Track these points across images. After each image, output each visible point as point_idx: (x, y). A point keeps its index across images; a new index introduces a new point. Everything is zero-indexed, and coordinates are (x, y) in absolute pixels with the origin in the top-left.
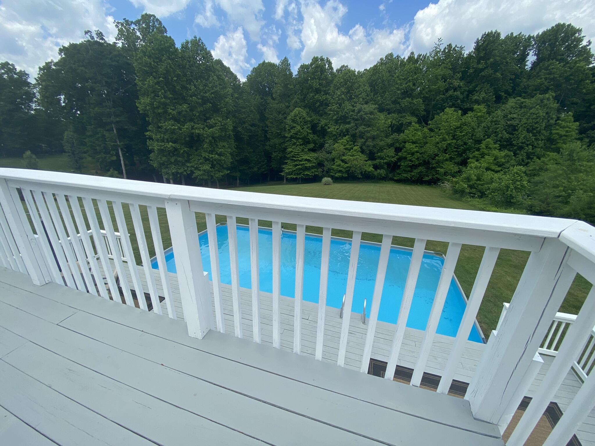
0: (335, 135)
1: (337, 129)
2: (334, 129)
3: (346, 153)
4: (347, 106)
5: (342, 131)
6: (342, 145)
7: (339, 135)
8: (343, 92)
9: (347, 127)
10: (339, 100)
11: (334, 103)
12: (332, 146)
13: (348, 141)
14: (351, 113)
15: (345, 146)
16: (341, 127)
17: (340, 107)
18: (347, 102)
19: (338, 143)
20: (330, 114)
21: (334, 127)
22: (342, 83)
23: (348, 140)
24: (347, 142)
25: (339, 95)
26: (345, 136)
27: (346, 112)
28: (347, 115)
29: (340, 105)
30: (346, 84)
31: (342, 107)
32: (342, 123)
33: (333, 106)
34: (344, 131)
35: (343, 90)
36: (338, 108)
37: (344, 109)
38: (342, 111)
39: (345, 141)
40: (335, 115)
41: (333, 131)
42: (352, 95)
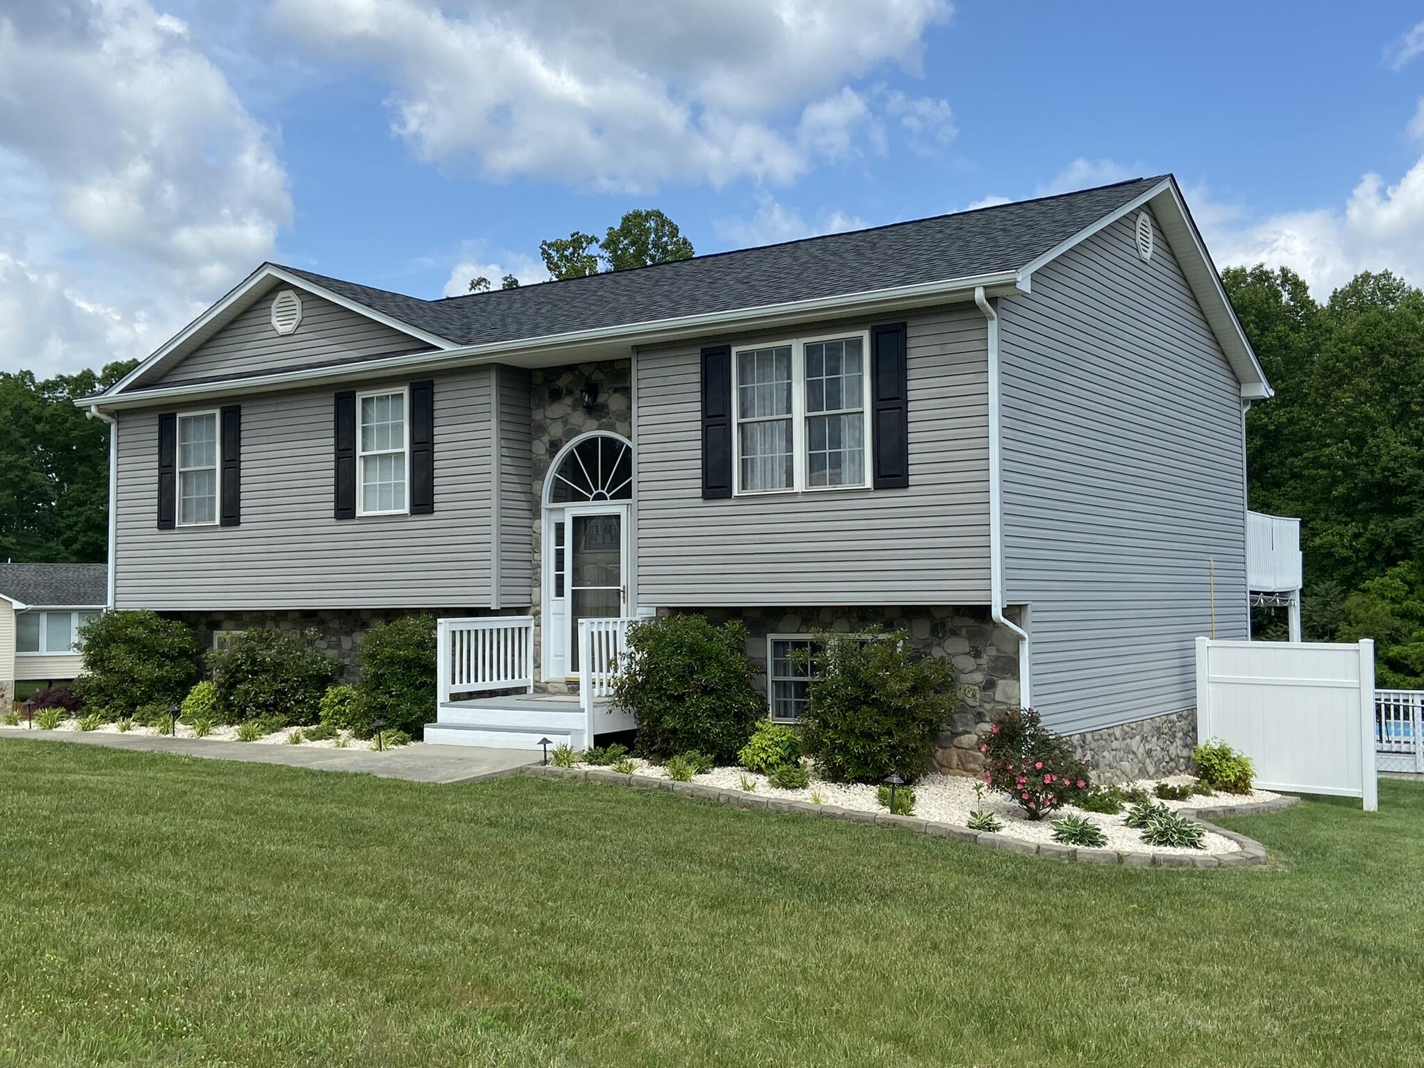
0: (1345, 561)
1: (1356, 536)
2: (1341, 536)
3: (1404, 630)
4: (1392, 445)
5: (1376, 544)
6: (1383, 597)
7: (1365, 559)
8: (1364, 393)
9: (1400, 528)
10: (1350, 423)
11: (1329, 435)
12: (1335, 606)
13: (1409, 584)
14: (1410, 471)
15: (1393, 600)
16: (1371, 526)
17: (1361, 449)
18: (1386, 431)
19: (1364, 591)
20: (1314, 479)
21: (1338, 528)
22: (1356, 359)
23: (1411, 577)
24: (1406, 588)
25: (1350, 407)
26: (1392, 562)
27: (1385, 469)
28: (1392, 480)
29: (1359, 440)
30: (1376, 361)
31: (1365, 450)
32: (1373, 510)
33: (1328, 446)
34: (1388, 541)
35: (1365, 384)
36: (1349, 455)
37: (1377, 458)
38: (1366, 464)
39: (1398, 582)
40: (1336, 481)
41: (1332, 545)
42: (1408, 403)
